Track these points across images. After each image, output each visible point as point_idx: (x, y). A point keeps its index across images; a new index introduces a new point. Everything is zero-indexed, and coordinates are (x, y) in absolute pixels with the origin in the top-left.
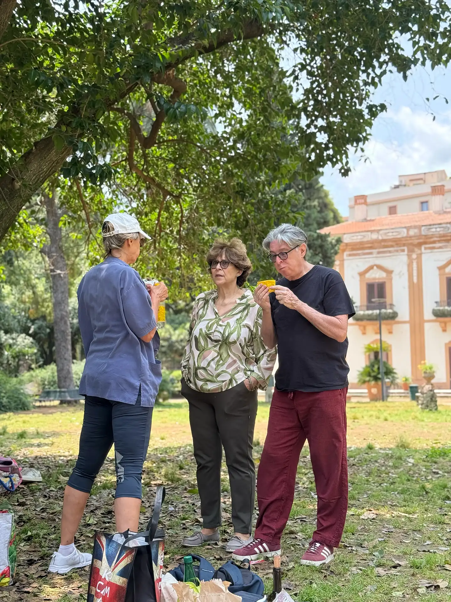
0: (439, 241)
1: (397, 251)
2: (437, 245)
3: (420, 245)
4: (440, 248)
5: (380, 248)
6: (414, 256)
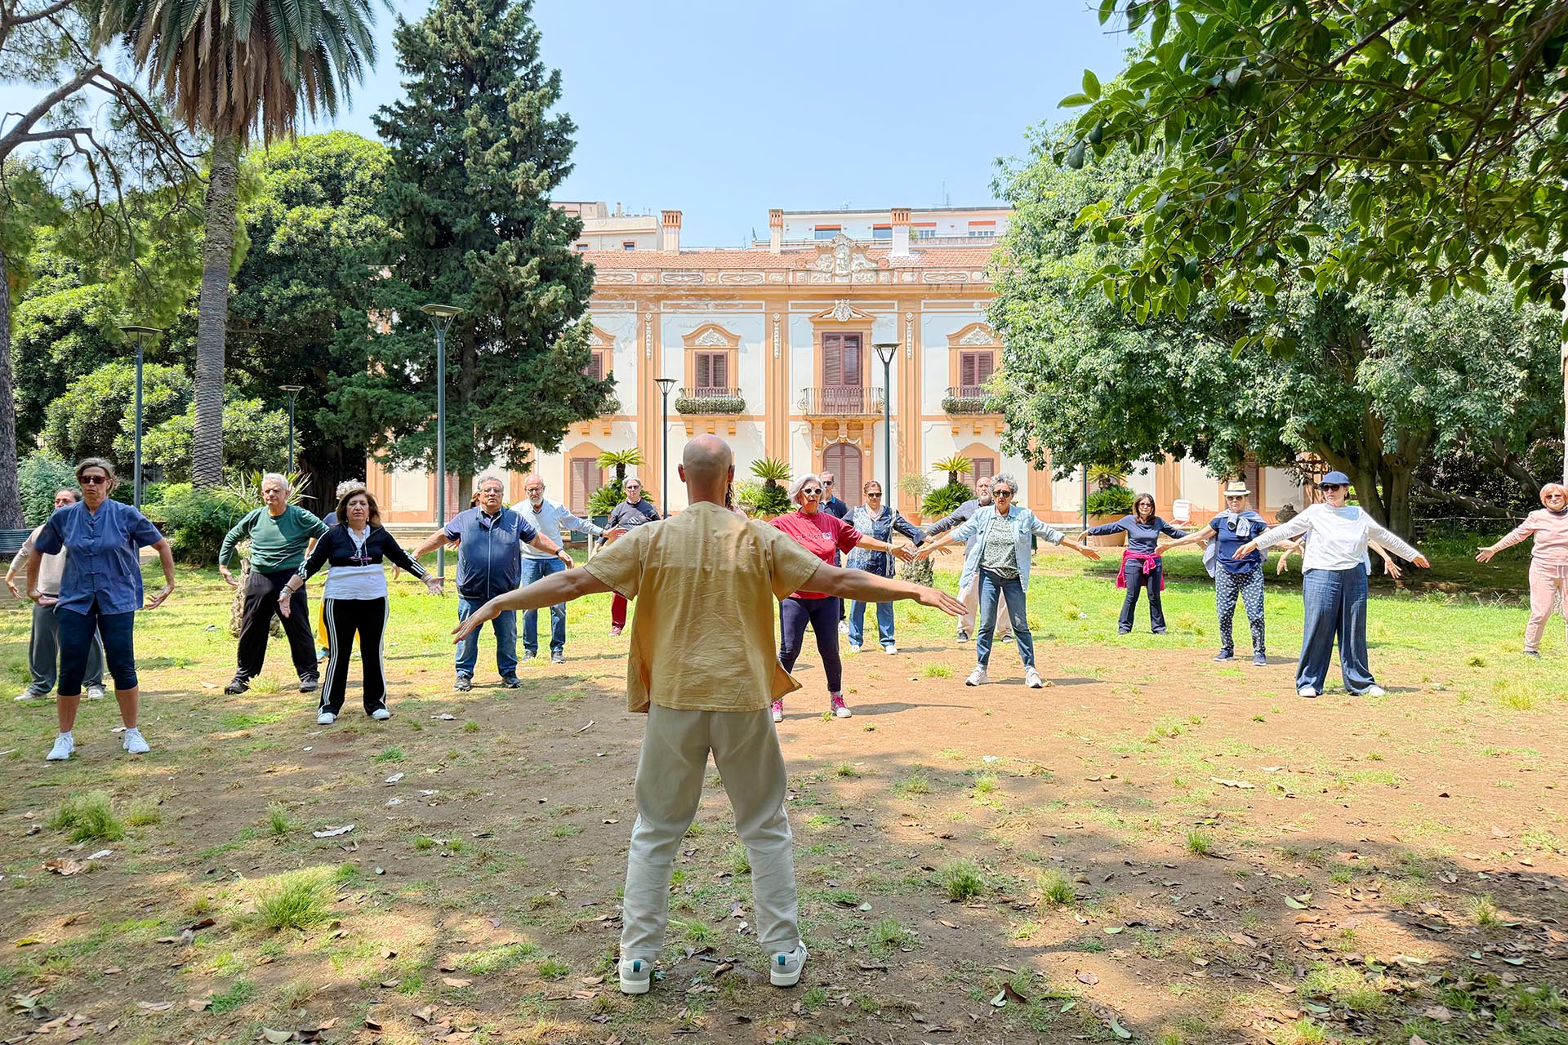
0: (687, 296)
1: (623, 306)
2: (685, 302)
3: (658, 299)
5: (595, 297)
6: (648, 317)
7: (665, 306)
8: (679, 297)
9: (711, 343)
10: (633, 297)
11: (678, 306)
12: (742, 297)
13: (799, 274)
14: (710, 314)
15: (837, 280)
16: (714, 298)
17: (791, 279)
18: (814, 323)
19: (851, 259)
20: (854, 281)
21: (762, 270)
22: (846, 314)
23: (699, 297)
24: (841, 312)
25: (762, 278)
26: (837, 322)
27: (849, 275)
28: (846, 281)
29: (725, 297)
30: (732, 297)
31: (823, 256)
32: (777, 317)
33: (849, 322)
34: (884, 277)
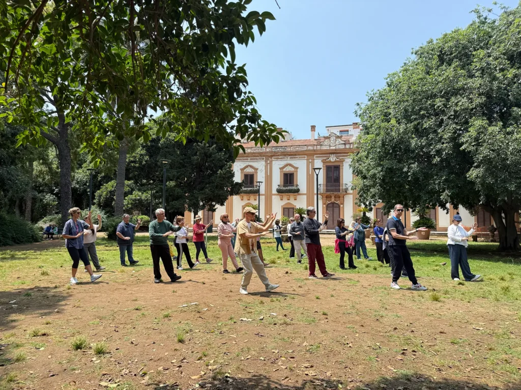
0: (281, 155)
1: (260, 159)
2: (280, 157)
3: (271, 156)
4: (281, 158)
5: (252, 157)
6: (269, 162)
7: (274, 158)
8: (279, 155)
9: (289, 169)
10: (264, 156)
11: (278, 158)
12: (299, 155)
13: (318, 146)
14: (289, 161)
15: (331, 148)
16: (290, 155)
17: (315, 148)
18: (323, 162)
19: (336, 141)
20: (337, 148)
21: (306, 145)
22: (334, 159)
23: (285, 155)
24: (333, 158)
25: (305, 148)
26: (331, 162)
27: (335, 146)
28: (334, 148)
29: (293, 155)
30: (296, 155)
31: (326, 140)
32: (310, 161)
33: (335, 161)
34: (347, 146)
